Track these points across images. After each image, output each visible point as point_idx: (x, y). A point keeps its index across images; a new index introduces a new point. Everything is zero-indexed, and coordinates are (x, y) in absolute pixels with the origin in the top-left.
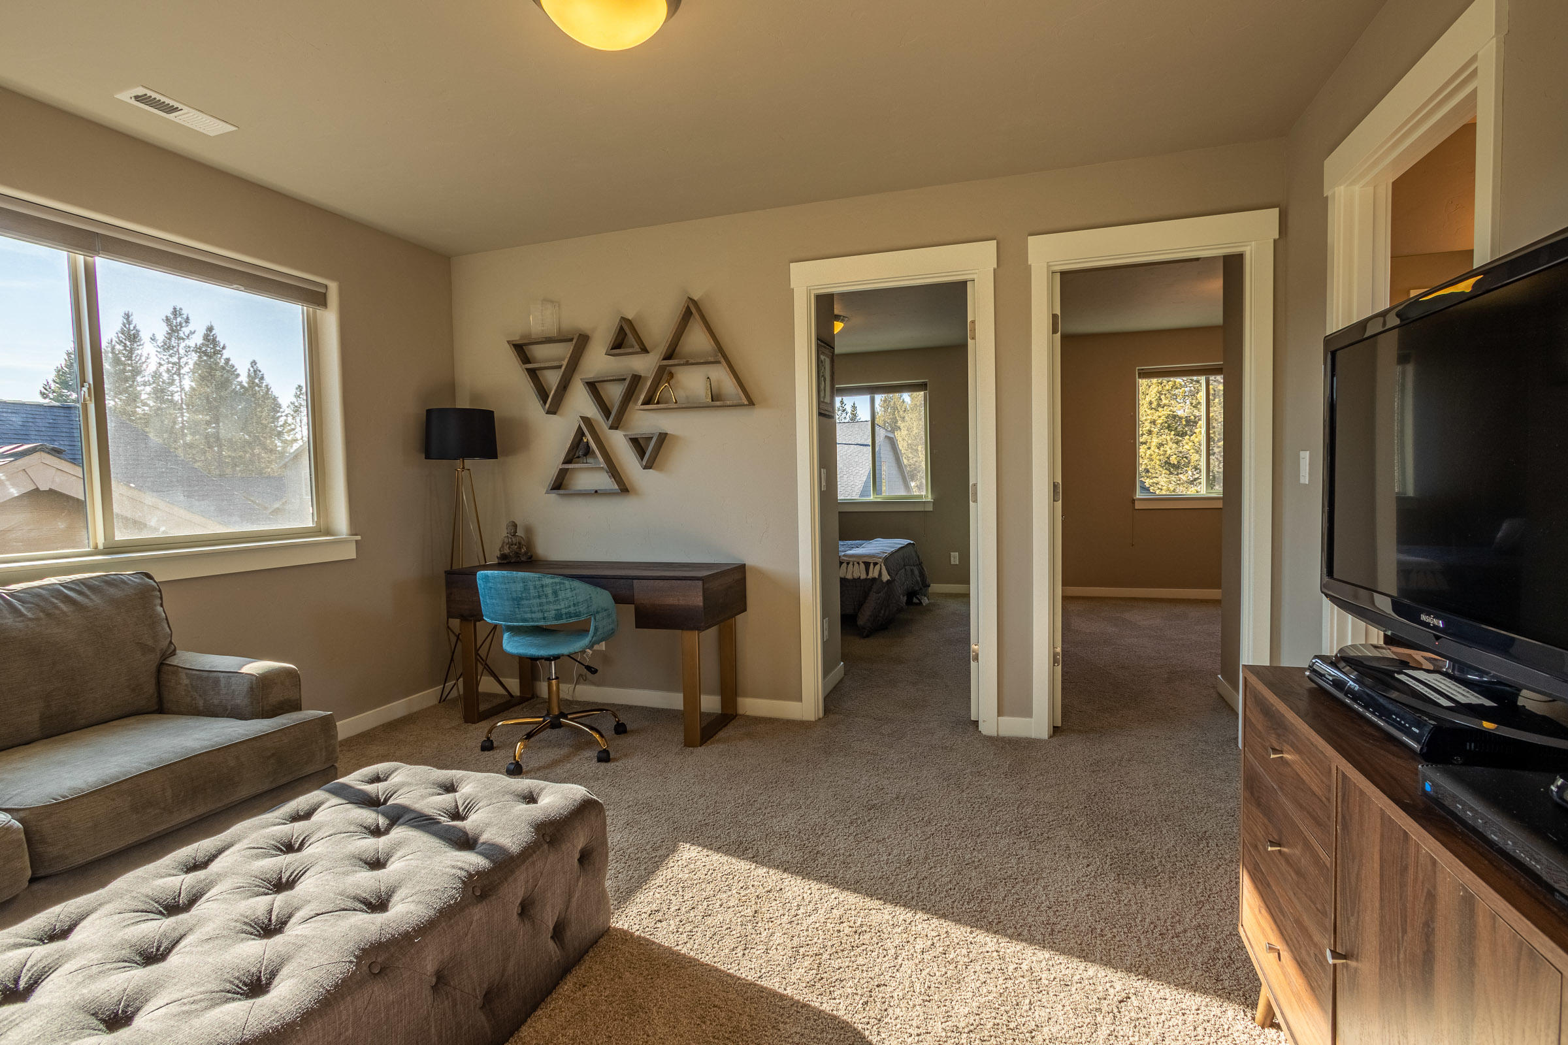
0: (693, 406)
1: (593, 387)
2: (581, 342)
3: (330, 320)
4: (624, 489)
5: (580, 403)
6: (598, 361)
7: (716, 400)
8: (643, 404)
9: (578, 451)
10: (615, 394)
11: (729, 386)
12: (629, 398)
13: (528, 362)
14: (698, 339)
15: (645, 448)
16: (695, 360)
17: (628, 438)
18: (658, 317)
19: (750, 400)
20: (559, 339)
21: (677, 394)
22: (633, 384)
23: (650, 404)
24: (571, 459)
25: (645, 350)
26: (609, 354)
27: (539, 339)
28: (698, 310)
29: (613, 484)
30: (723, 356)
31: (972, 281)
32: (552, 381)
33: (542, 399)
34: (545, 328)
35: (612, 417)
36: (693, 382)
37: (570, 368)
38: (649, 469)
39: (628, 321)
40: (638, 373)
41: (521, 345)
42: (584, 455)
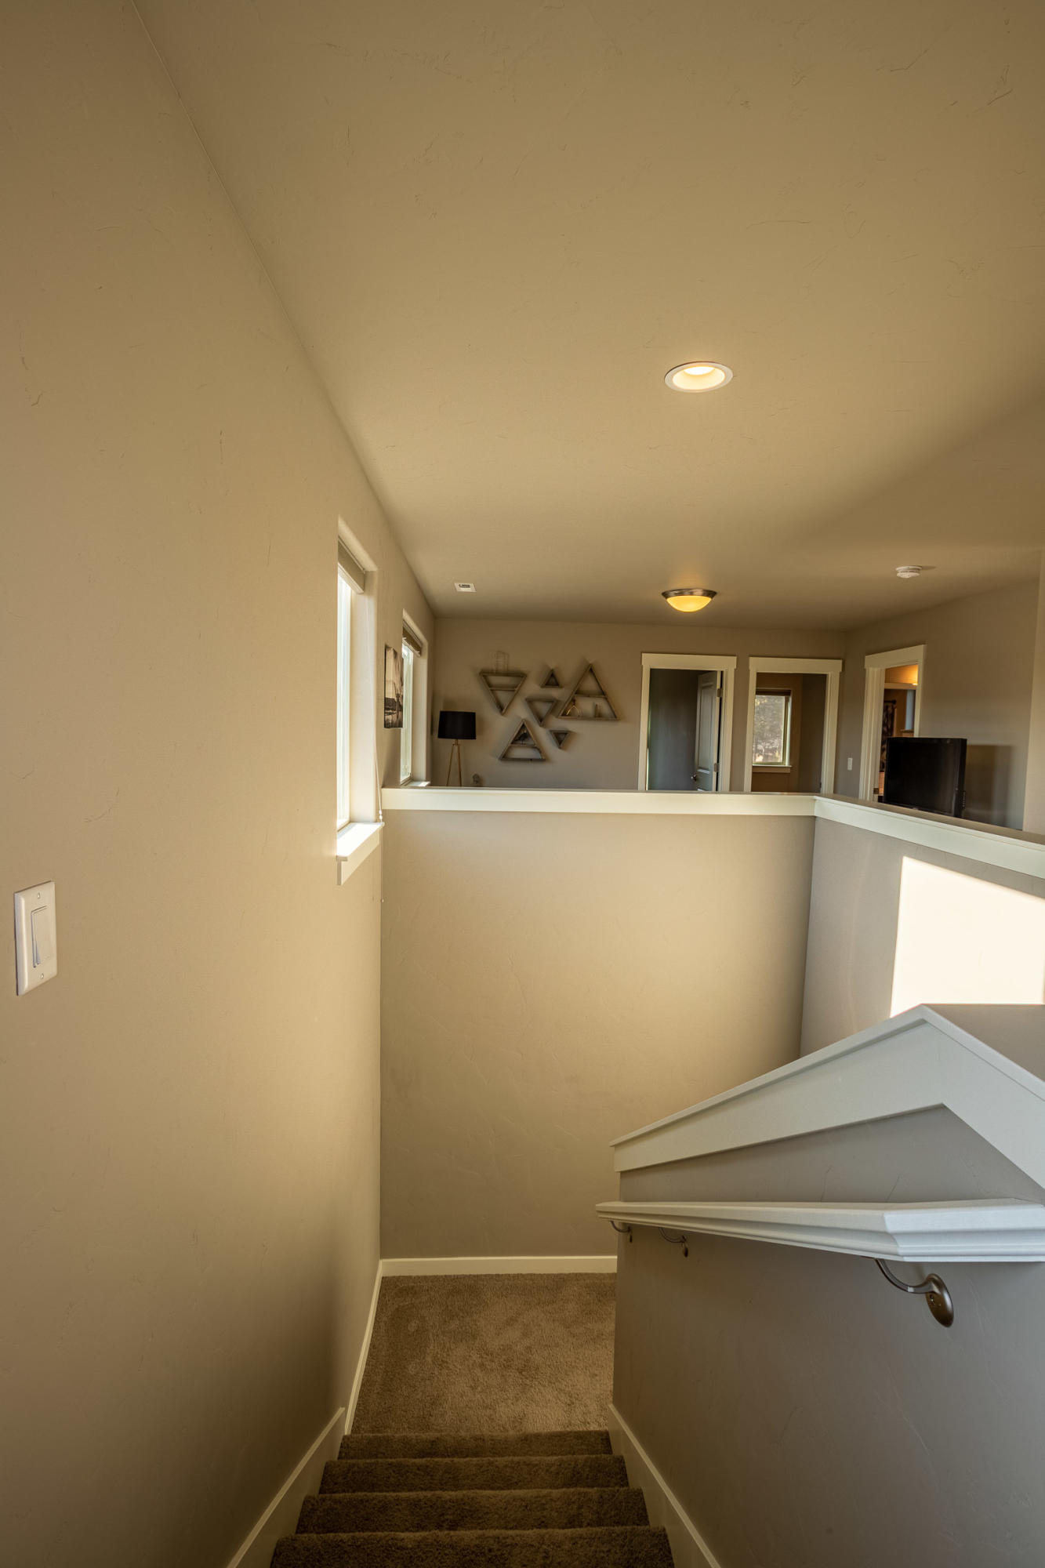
0: (584, 717)
1: (530, 702)
2: (521, 676)
3: (423, 663)
4: (543, 759)
5: (520, 712)
6: (532, 688)
7: (598, 716)
9: (522, 736)
10: (544, 708)
11: (605, 709)
12: (552, 711)
13: (489, 685)
14: (590, 684)
15: (561, 738)
16: (588, 695)
17: (551, 731)
18: (568, 671)
19: (615, 717)
20: (507, 674)
21: (578, 711)
22: (554, 703)
23: (562, 715)
24: (515, 741)
25: (562, 687)
26: (542, 687)
27: (498, 673)
28: (591, 670)
29: (538, 756)
30: (602, 694)
31: (722, 672)
32: (503, 697)
33: (501, 708)
34: (501, 668)
35: (541, 720)
36: (586, 705)
37: (514, 690)
38: (560, 748)
39: (552, 670)
40: (557, 698)
41: (485, 675)
42: (523, 740)
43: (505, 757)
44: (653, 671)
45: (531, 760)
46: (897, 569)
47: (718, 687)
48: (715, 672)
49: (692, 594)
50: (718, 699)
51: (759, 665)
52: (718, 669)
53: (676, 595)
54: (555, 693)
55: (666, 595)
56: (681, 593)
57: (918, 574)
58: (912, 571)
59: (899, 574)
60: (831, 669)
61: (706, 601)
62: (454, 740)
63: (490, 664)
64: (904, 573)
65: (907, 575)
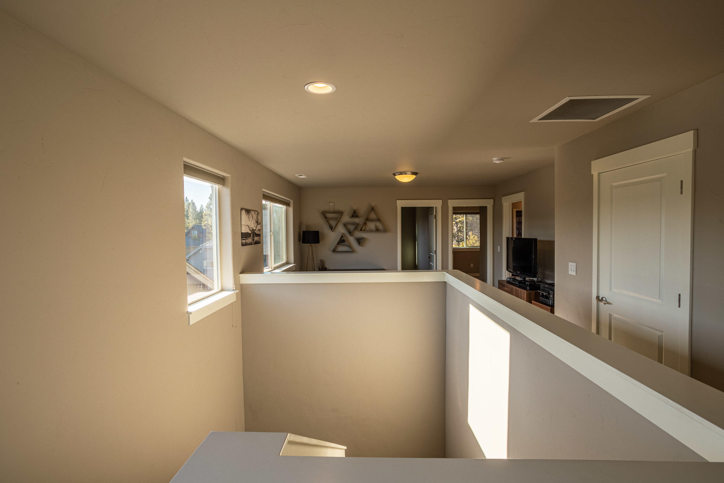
0: (371, 231)
1: (345, 225)
2: (341, 213)
3: (291, 210)
4: (352, 251)
5: (341, 230)
6: (346, 218)
7: (377, 230)
8: (360, 231)
9: (342, 241)
10: (351, 228)
11: (380, 226)
12: (356, 229)
13: (326, 218)
14: (373, 216)
15: (360, 241)
16: (372, 220)
17: (355, 238)
18: (362, 210)
19: (385, 231)
20: (334, 212)
21: (367, 228)
22: (357, 225)
23: (360, 230)
24: (338, 243)
25: (359, 218)
26: (350, 218)
27: (329, 212)
28: (373, 209)
29: (350, 250)
30: (379, 220)
31: (436, 207)
32: (333, 223)
33: (331, 228)
34: (331, 210)
35: (350, 233)
36: (371, 225)
37: (338, 220)
38: (360, 246)
39: (355, 210)
40: (358, 223)
41: (324, 214)
42: (342, 243)
43: (334, 251)
44: (403, 209)
45: (346, 252)
46: (493, 159)
47: (435, 214)
48: (433, 208)
49: (406, 174)
50: (435, 220)
51: (452, 203)
52: (434, 206)
53: (399, 174)
54: (356, 220)
55: (394, 175)
56: (401, 173)
57: (503, 161)
58: (499, 160)
59: (494, 162)
60: (488, 204)
61: (413, 177)
62: (309, 244)
63: (326, 208)
64: (496, 161)
65: (498, 162)
